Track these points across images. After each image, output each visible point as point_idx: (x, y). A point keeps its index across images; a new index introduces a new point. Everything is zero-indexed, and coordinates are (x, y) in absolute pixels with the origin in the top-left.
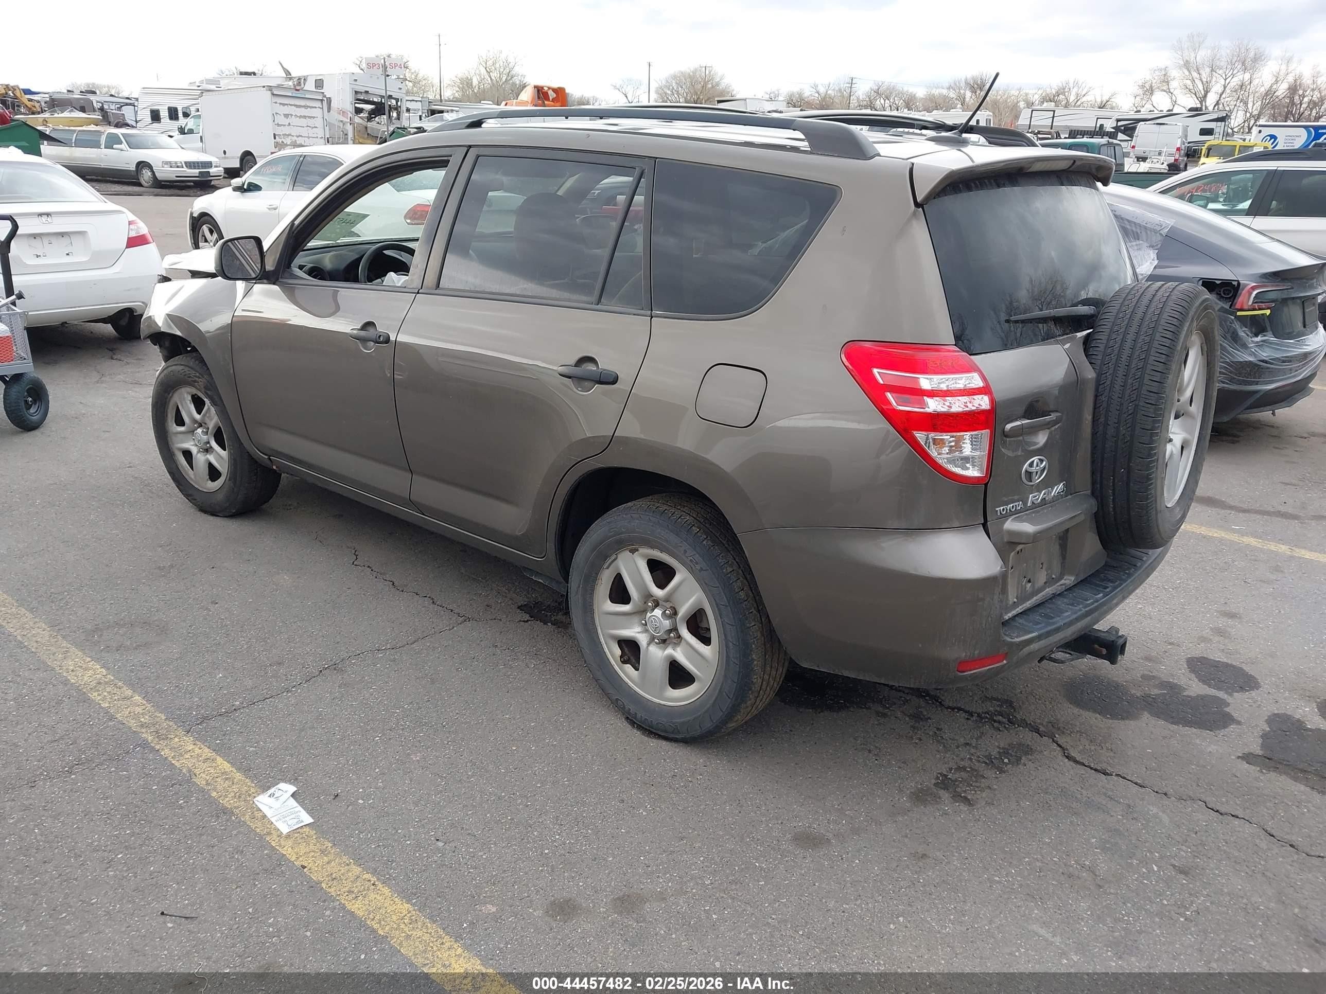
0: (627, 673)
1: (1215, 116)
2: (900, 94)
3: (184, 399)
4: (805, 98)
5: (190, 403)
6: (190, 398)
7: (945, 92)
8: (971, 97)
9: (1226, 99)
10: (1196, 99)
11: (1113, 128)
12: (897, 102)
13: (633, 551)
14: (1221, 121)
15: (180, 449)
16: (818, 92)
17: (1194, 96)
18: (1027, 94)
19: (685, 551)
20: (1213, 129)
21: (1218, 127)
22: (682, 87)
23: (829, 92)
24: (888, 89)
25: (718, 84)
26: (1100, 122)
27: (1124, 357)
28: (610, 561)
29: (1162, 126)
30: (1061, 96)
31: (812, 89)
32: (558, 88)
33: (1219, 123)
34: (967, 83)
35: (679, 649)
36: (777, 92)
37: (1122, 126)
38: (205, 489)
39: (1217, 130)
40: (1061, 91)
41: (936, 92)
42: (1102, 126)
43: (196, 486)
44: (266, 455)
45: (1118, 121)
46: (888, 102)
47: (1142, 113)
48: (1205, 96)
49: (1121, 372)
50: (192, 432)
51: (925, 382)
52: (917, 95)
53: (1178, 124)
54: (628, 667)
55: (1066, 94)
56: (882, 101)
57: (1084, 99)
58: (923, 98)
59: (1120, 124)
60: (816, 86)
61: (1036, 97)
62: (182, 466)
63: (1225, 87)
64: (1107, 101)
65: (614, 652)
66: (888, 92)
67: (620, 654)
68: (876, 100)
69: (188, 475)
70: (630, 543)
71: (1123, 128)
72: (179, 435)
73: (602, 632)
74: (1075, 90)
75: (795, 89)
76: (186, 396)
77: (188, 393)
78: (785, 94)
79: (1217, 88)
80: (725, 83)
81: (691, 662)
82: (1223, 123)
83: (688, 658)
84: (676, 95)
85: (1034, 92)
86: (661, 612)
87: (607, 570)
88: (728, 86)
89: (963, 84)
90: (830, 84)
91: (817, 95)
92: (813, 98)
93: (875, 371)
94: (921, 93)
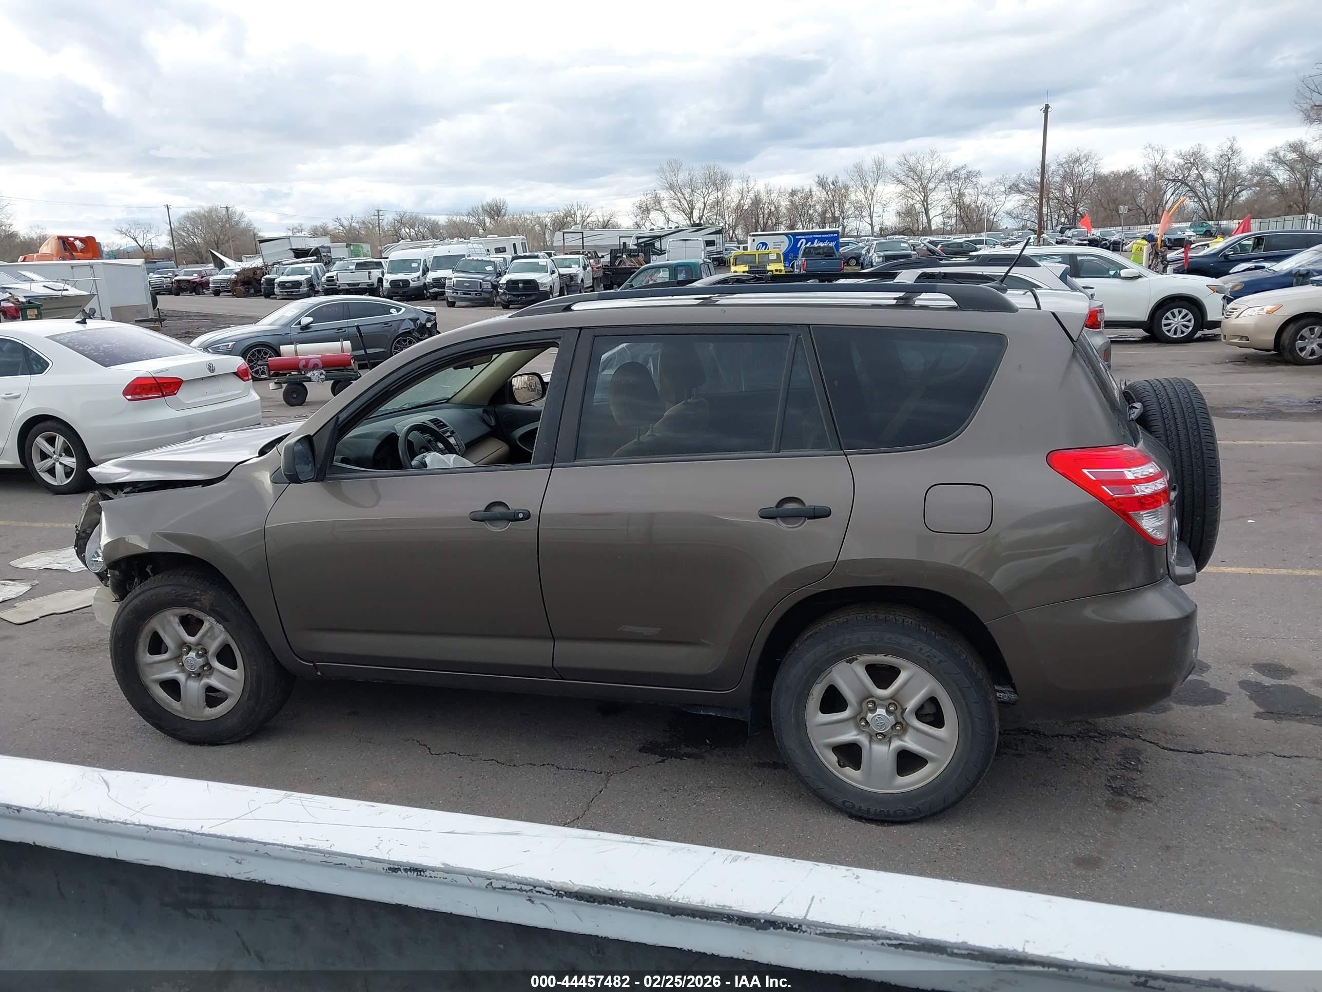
0: (850, 775)
1: (713, 230)
2: (424, 223)
3: (169, 622)
4: (330, 231)
5: (179, 625)
6: (177, 620)
7: (465, 219)
8: (490, 222)
9: (708, 214)
10: (684, 215)
11: (635, 245)
12: (422, 231)
13: (850, 662)
14: (719, 234)
15: (155, 681)
16: (342, 226)
17: (682, 213)
18: (539, 218)
19: (921, 649)
20: (714, 241)
21: (717, 238)
22: (198, 229)
23: (353, 224)
24: (410, 218)
25: (238, 223)
26: (623, 240)
27: (1182, 437)
28: (825, 675)
29: (687, 242)
30: (569, 218)
31: (335, 223)
32: (86, 237)
33: (718, 236)
34: (484, 210)
35: (907, 738)
36: (300, 228)
37: (642, 243)
38: (202, 717)
39: (717, 241)
40: (568, 214)
41: (457, 219)
42: (625, 243)
43: (186, 717)
44: (310, 662)
45: (638, 238)
46: (413, 231)
47: (655, 231)
48: (692, 213)
49: (1184, 447)
50: (178, 658)
51: (1129, 474)
52: (440, 223)
53: (700, 239)
54: (849, 770)
55: (573, 216)
56: (407, 230)
57: (589, 220)
58: (445, 226)
59: (640, 241)
60: (338, 220)
61: (548, 220)
62: (161, 699)
63: (705, 204)
64: (608, 221)
65: (830, 759)
66: (411, 221)
67: (837, 759)
68: (401, 229)
69: (172, 708)
70: (849, 656)
71: (643, 244)
72: (155, 666)
73: (815, 743)
74: (580, 212)
75: (318, 223)
76: (172, 618)
77: (176, 615)
78: (308, 228)
79: (699, 205)
80: (245, 221)
81: (924, 747)
82: (721, 235)
83: (920, 744)
84: (192, 237)
85: (545, 215)
86: (884, 710)
87: (819, 685)
88: (249, 224)
89: (480, 210)
90: (352, 217)
91: (341, 228)
92: (337, 231)
93: (1085, 471)
94: (442, 220)
